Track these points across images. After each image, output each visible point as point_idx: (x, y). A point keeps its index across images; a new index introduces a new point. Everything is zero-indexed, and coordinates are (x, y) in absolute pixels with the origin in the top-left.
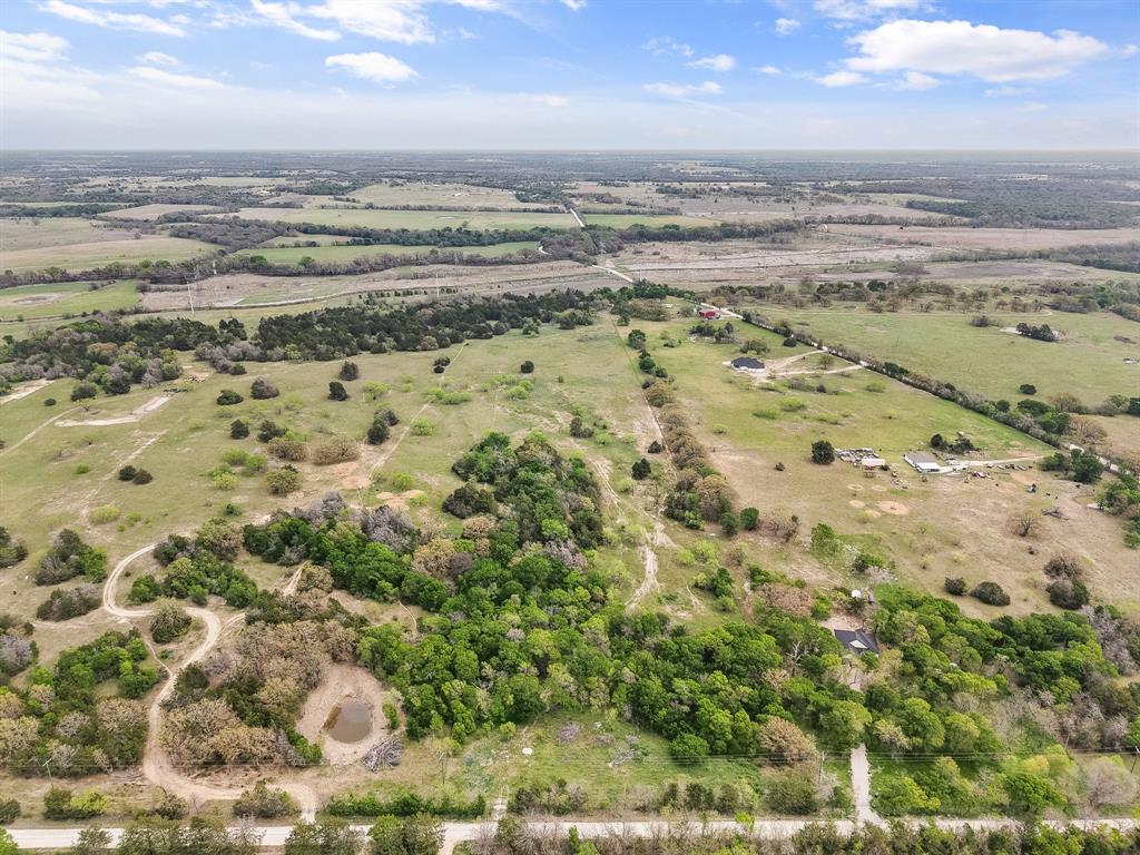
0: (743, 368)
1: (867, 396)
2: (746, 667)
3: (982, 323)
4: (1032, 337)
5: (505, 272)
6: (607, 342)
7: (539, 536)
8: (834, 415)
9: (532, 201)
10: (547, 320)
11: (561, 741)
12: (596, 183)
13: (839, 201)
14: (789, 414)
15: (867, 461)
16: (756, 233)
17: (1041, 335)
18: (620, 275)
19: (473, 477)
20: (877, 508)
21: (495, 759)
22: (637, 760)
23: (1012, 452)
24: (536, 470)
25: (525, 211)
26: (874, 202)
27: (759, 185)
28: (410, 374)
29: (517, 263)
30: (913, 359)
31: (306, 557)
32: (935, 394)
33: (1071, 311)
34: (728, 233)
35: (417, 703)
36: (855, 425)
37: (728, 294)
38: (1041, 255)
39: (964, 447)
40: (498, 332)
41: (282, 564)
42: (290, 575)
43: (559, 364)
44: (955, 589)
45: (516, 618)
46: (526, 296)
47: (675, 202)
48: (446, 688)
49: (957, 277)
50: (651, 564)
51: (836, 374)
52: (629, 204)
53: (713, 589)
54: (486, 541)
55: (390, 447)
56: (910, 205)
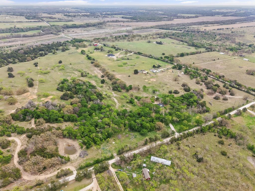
0: (110, 56)
1: (137, 59)
2: (147, 115)
3: (149, 42)
4: (159, 44)
5: (35, 38)
6: (76, 54)
7: (90, 100)
8: (133, 64)
9: (31, 19)
10: (57, 50)
11: (119, 139)
12: (47, 14)
13: (108, 17)
14: (125, 65)
15: (144, 72)
16: (94, 25)
17: (160, 43)
18: (67, 37)
19: (64, 90)
20: (150, 81)
21: (108, 147)
22: (135, 137)
23: (166, 66)
24: (80, 86)
25: (31, 22)
26: (115, 17)
27: (88, 14)
28: (29, 68)
29: (38, 36)
30: (141, 51)
31: (32, 118)
32: (149, 57)
33: (163, 38)
34: (88, 25)
35: (86, 141)
36: (138, 65)
37: (97, 40)
38: (152, 27)
39: (159, 67)
40: (46, 54)
41: (26, 121)
42: (31, 123)
43: (67, 60)
44: (170, 92)
45: (97, 118)
46: (47, 44)
47: (70, 18)
48: (91, 136)
49: (139, 33)
50: (116, 101)
51: (129, 55)
52: (59, 19)
53: (131, 102)
54: (80, 104)
55: (36, 87)
56: (123, 18)
